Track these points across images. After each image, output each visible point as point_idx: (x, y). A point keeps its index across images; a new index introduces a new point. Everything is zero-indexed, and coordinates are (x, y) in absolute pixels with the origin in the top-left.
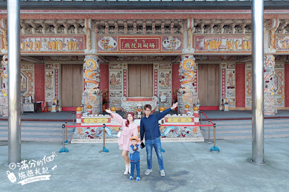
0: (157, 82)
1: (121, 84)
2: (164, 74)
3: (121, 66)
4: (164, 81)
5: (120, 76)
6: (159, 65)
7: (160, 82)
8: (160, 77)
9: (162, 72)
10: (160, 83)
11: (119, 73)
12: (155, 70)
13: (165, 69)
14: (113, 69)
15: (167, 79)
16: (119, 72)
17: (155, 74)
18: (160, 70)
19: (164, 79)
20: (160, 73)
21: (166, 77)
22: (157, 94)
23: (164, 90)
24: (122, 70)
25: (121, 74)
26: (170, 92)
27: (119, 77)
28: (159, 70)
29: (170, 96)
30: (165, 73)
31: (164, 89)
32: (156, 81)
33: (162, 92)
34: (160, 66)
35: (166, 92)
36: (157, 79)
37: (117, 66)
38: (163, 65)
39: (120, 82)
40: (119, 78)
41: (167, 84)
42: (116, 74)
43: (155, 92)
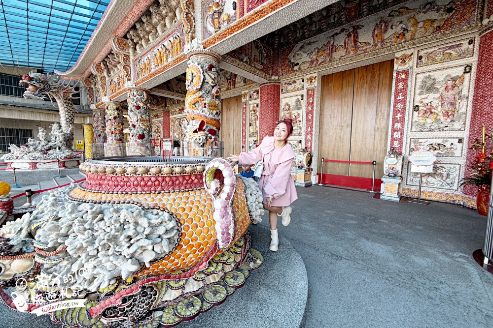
0: (404, 109)
1: (301, 123)
2: (434, 79)
3: (303, 83)
4: (434, 105)
5: (300, 105)
6: (416, 53)
7: (416, 108)
8: (418, 92)
9: (427, 74)
10: (416, 113)
11: (298, 100)
12: (398, 73)
13: (442, 61)
14: (287, 92)
15: (450, 94)
16: (300, 97)
17: (397, 86)
18: (420, 69)
19: (437, 95)
20: (419, 80)
21: (446, 88)
22: (401, 147)
23: (430, 134)
24: (304, 92)
25: (301, 101)
26: (460, 141)
27: (299, 109)
28: (416, 70)
29: (458, 153)
30: (440, 76)
31: (431, 130)
32: (400, 106)
33: (420, 140)
34: (420, 58)
35: (440, 141)
36: (404, 102)
37: (295, 84)
38: (436, 49)
39: (300, 119)
40: (299, 111)
41: (447, 114)
42: (292, 102)
43: (393, 139)
